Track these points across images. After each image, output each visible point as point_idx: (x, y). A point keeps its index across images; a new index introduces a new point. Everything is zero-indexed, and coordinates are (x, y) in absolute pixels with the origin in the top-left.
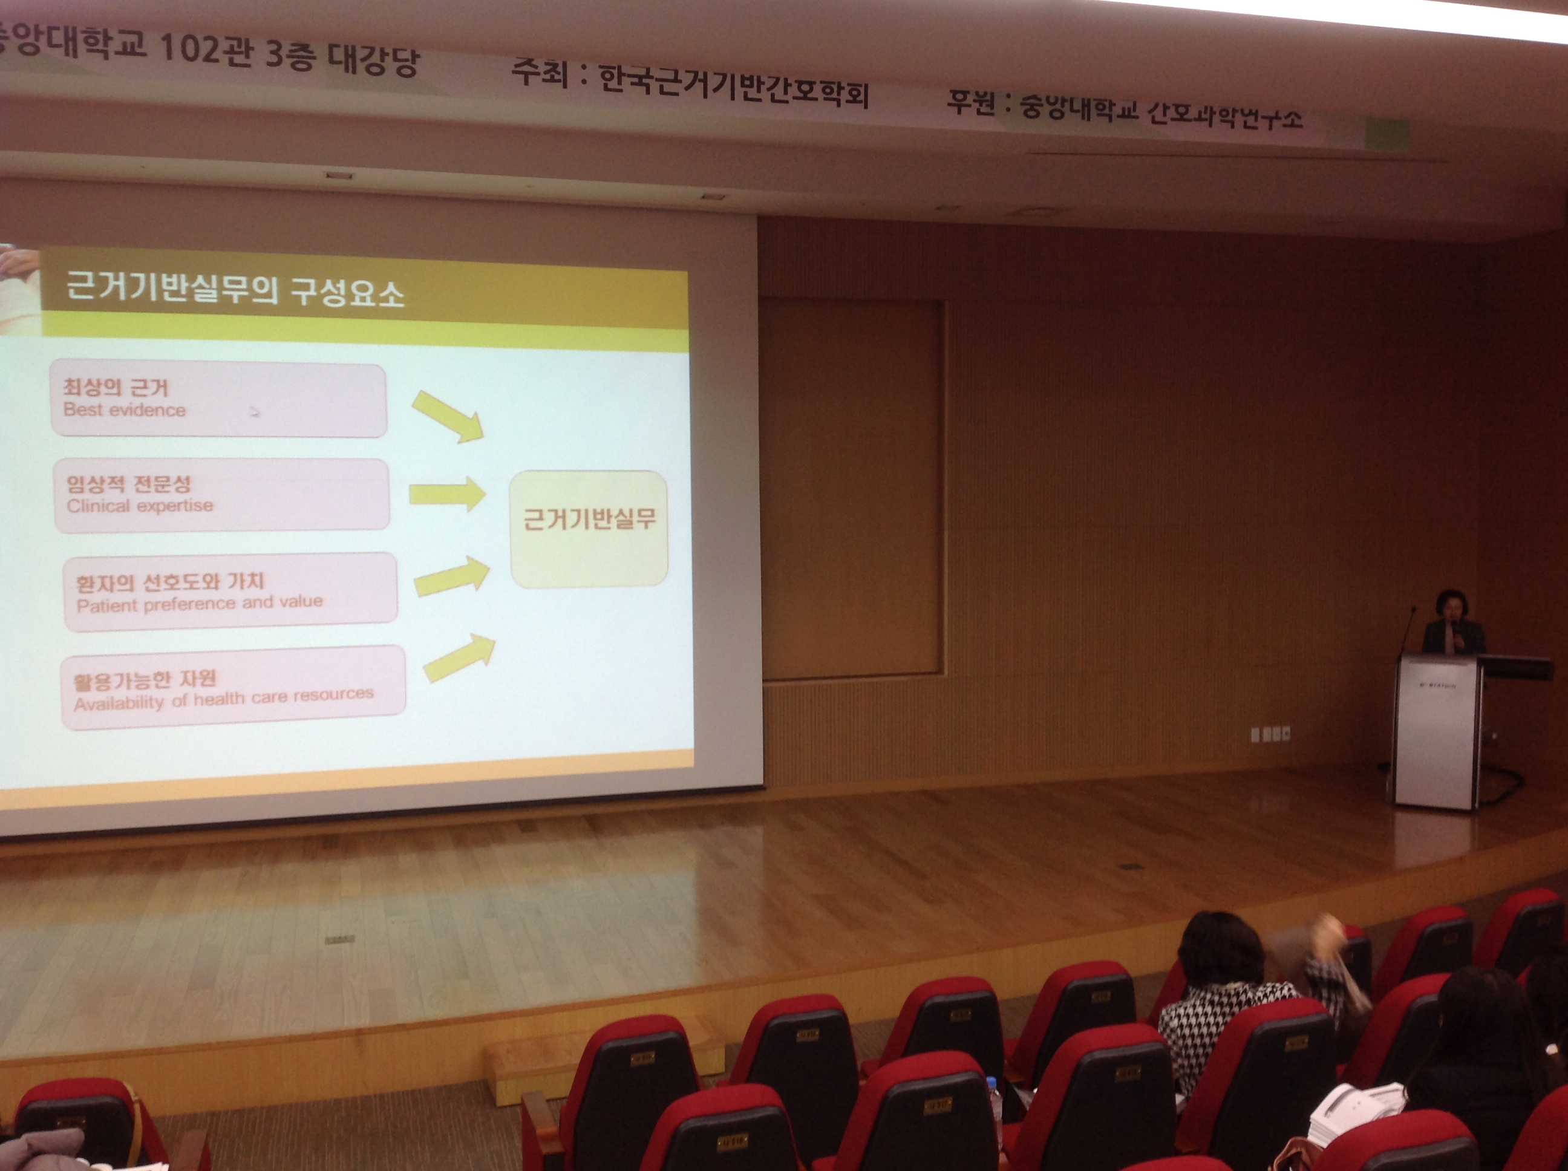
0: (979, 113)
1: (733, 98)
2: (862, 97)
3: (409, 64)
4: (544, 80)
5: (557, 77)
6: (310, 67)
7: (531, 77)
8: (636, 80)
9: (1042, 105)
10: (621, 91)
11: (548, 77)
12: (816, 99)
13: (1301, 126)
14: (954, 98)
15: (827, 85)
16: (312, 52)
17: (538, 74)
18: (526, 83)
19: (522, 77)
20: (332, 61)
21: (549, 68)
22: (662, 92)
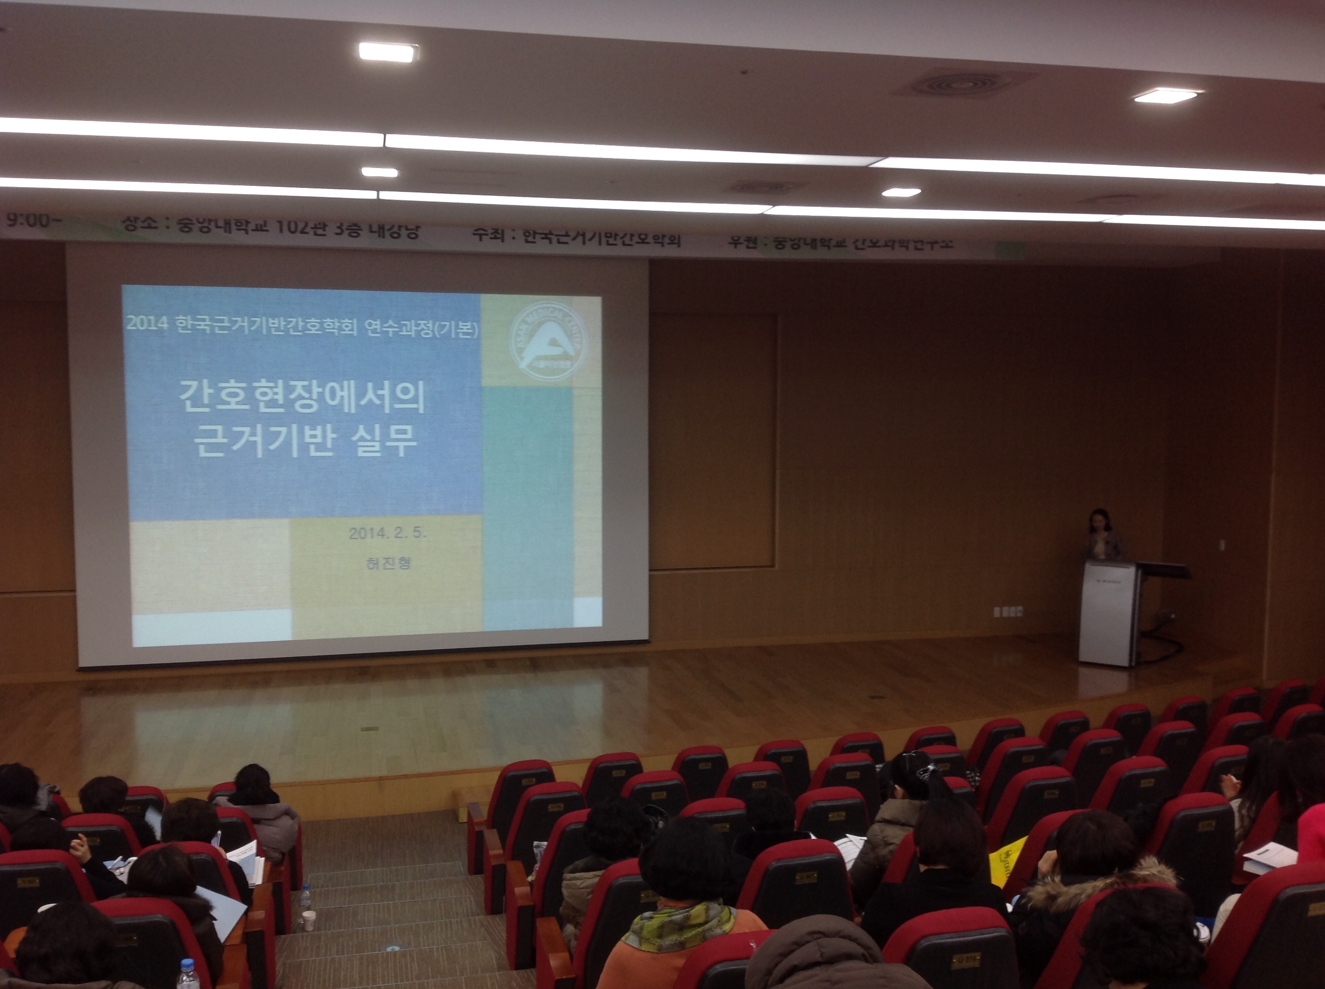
0: (748, 247)
1: (600, 244)
3: (414, 231)
4: (491, 238)
5: (498, 236)
6: (359, 235)
7: (484, 237)
8: (543, 236)
10: (535, 242)
11: (493, 236)
12: (648, 243)
16: (359, 227)
17: (487, 235)
18: (481, 240)
19: (478, 236)
20: (372, 232)
21: (493, 231)
22: (559, 242)
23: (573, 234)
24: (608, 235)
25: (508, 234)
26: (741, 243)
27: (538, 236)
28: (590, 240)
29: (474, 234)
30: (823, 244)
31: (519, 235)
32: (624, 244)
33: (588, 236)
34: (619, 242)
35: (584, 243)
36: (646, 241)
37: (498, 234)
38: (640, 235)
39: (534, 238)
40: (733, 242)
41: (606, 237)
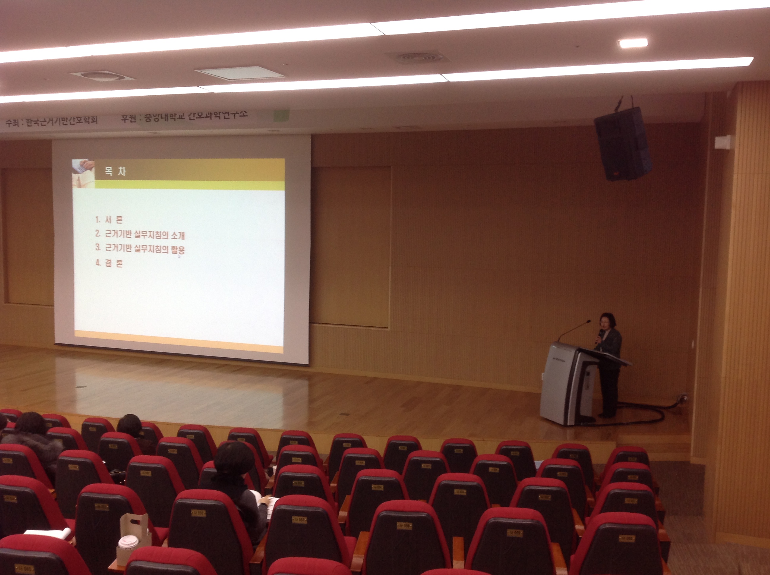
2: (95, 121)
8: (35, 122)
9: (151, 117)
13: (247, 116)
14: (123, 118)
15: (85, 118)
23: (47, 120)
24: (64, 119)
25: (20, 122)
26: (128, 120)
27: (32, 122)
28: (55, 123)
29: (7, 124)
30: (172, 118)
31: (25, 122)
32: (71, 124)
33: (55, 120)
34: (68, 123)
35: (53, 125)
36: (81, 121)
37: (16, 123)
38: (77, 118)
39: (31, 124)
40: (124, 119)
41: (63, 120)
